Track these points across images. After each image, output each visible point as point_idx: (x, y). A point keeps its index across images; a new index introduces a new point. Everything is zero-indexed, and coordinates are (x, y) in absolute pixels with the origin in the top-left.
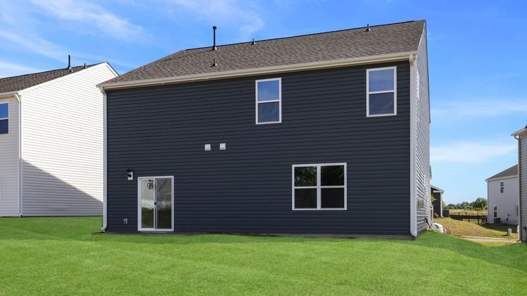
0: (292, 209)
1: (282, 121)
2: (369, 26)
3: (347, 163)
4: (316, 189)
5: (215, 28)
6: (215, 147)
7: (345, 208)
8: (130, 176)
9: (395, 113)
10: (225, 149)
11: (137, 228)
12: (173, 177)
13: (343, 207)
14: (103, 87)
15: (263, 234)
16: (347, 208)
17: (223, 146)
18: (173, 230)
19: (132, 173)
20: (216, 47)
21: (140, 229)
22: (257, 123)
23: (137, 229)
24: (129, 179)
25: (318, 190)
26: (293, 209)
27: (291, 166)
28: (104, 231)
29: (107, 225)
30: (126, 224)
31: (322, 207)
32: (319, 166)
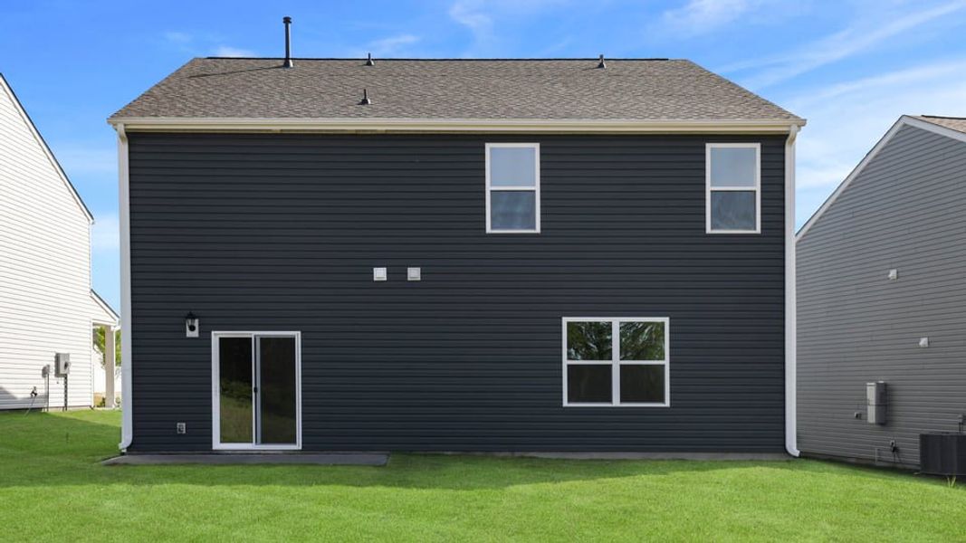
0: (562, 404)
1: (542, 229)
2: (604, 57)
3: (671, 319)
4: (611, 366)
5: (287, 21)
6: (397, 274)
7: (667, 404)
8: (192, 328)
9: (758, 230)
10: (419, 279)
11: (210, 443)
12: (299, 332)
13: (662, 400)
14: (125, 125)
15: (502, 454)
16: (671, 404)
17: (414, 274)
18: (300, 448)
19: (196, 323)
20: (291, 61)
21: (217, 445)
22: (489, 230)
23: (211, 447)
24: (190, 334)
25: (613, 367)
26: (565, 404)
27: (561, 318)
28: (125, 451)
29: (133, 437)
30: (181, 435)
31: (622, 400)
32: (616, 322)
